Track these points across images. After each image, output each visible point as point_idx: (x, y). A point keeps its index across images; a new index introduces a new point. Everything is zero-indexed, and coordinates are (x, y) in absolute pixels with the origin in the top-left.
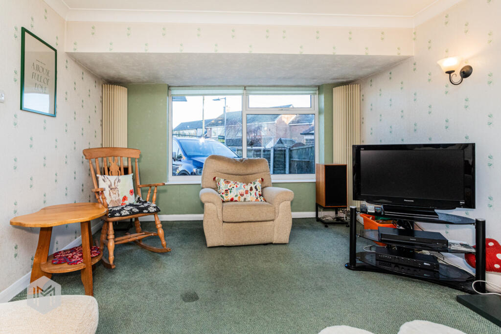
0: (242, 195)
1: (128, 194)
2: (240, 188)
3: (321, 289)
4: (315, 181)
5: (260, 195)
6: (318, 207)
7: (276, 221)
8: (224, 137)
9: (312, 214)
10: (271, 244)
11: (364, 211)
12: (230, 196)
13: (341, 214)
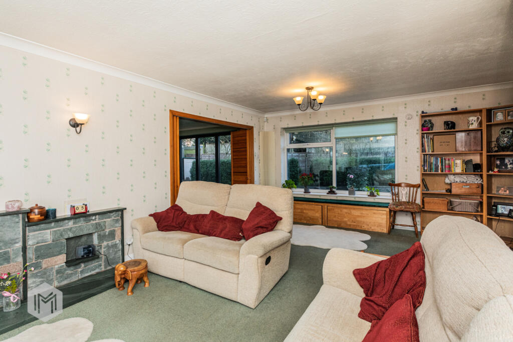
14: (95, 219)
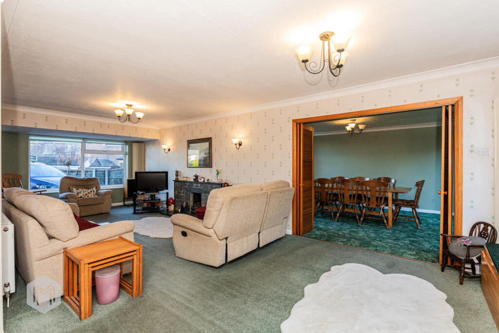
0: (86, 195)
2: (85, 191)
4: (121, 187)
5: (96, 194)
7: (105, 204)
8: (35, 157)
10: (102, 214)
12: (80, 195)
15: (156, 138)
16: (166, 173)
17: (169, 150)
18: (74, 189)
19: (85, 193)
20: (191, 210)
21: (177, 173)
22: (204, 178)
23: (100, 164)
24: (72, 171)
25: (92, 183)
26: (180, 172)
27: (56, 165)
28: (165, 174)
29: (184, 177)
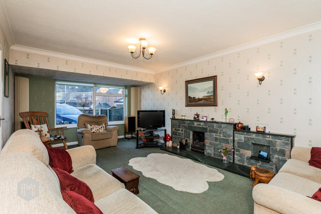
0: (98, 130)
1: (46, 133)
2: (97, 127)
3: (129, 153)
4: (124, 123)
5: (105, 130)
6: (125, 133)
7: (112, 138)
9: (123, 137)
10: (110, 147)
11: (140, 130)
12: (93, 131)
13: (134, 136)
14: (269, 137)
15: (152, 82)
16: (164, 112)
17: (165, 91)
18: (89, 126)
19: (97, 128)
20: (191, 148)
21: (174, 112)
22: (207, 117)
23: (101, 106)
24: (86, 110)
25: (102, 120)
26: (177, 110)
27: (76, 106)
28: (162, 112)
29: (182, 116)
